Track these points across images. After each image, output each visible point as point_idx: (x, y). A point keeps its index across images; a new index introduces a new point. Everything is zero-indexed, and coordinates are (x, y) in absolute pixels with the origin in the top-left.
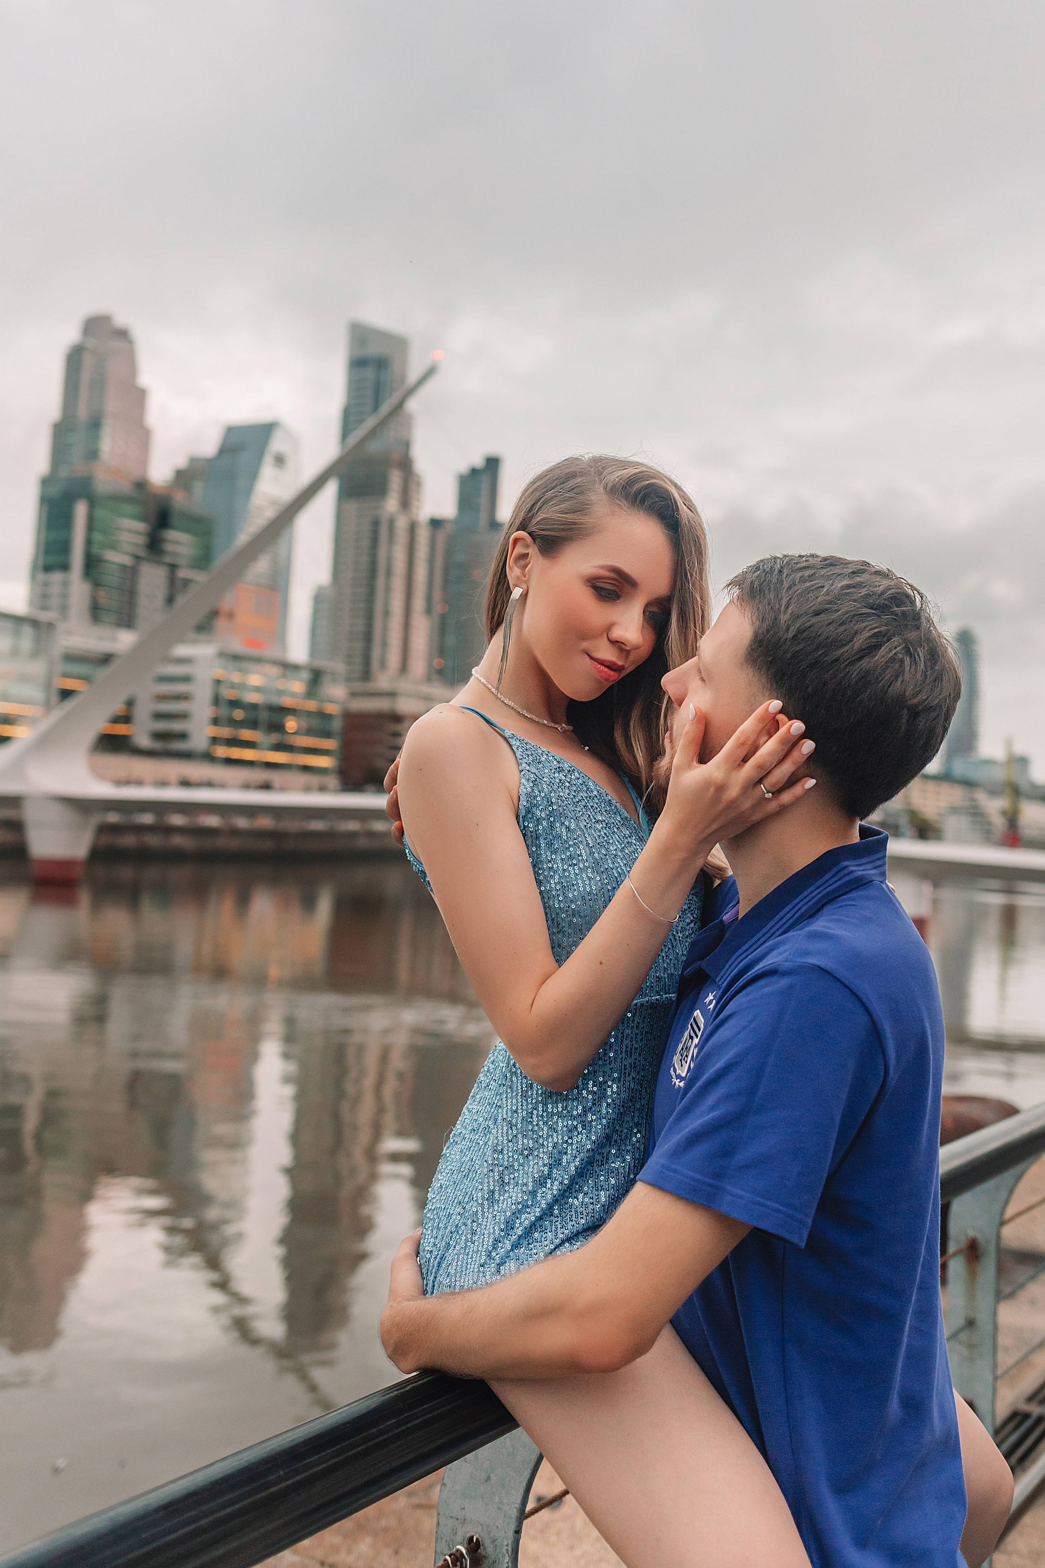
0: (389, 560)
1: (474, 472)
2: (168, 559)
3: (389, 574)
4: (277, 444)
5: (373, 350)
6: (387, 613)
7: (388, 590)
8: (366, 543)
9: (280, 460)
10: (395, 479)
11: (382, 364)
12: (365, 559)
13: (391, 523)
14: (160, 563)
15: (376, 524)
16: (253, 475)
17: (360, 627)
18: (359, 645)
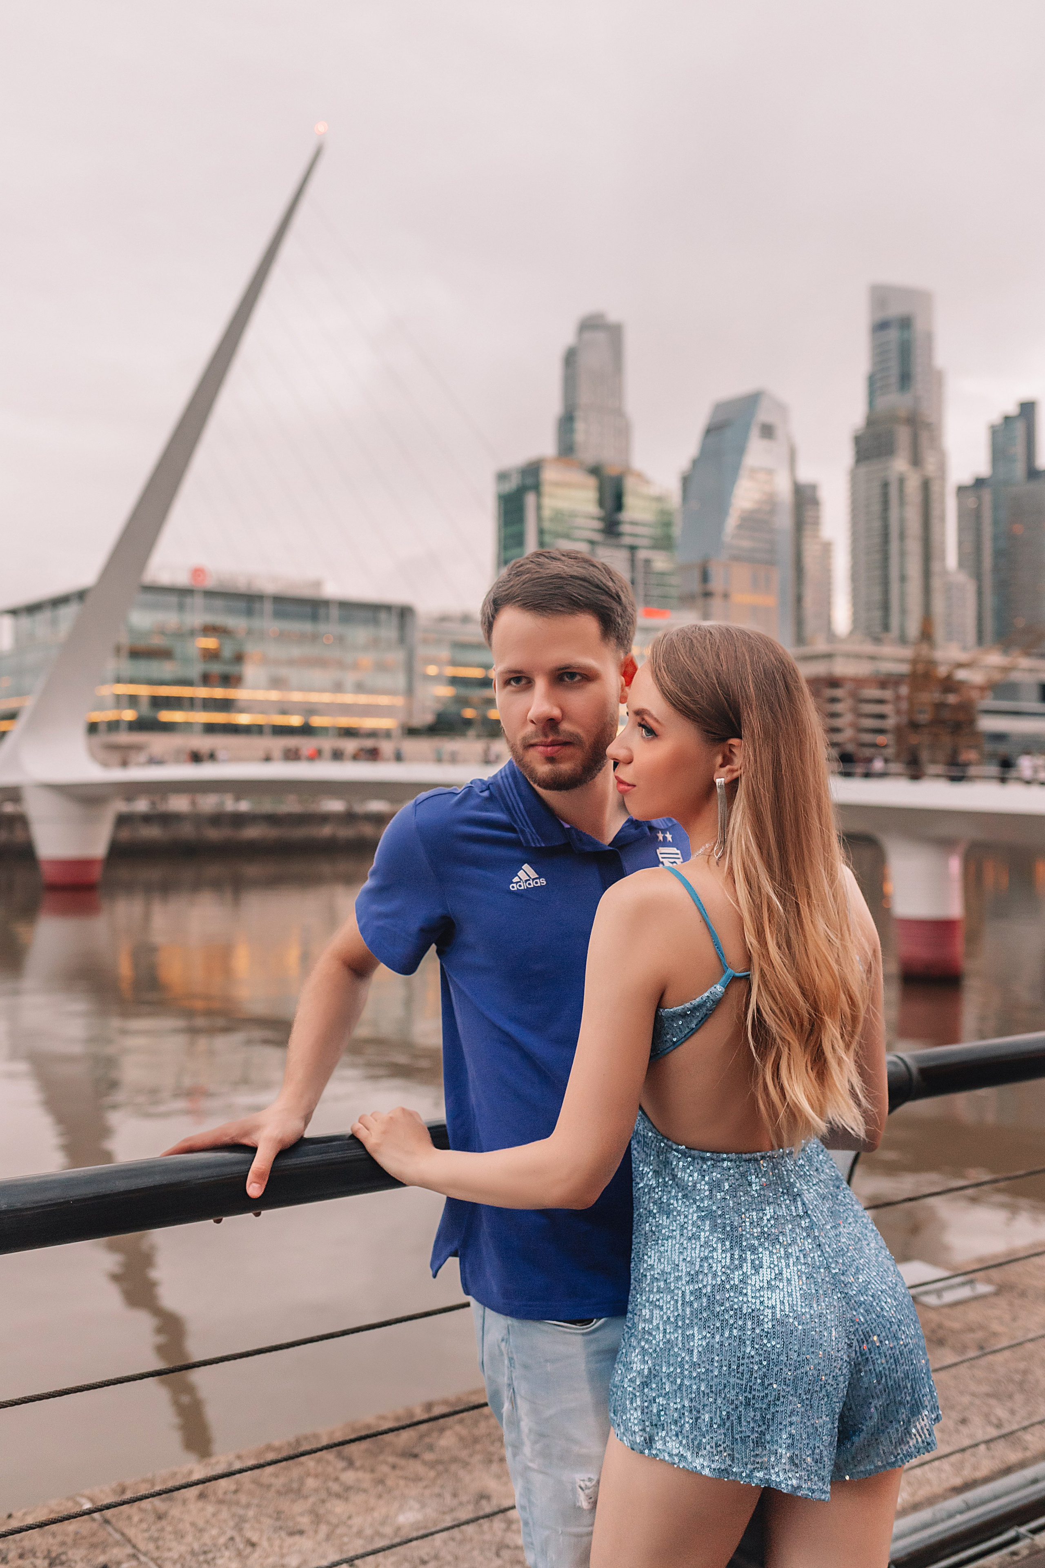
0: (902, 521)
1: (1007, 419)
2: (627, 540)
3: (902, 536)
4: (763, 415)
5: (895, 310)
6: (903, 578)
7: (903, 554)
8: (876, 508)
9: (768, 431)
10: (903, 435)
11: (905, 323)
12: (877, 524)
13: (902, 481)
14: (619, 546)
15: (885, 485)
16: (741, 450)
17: (877, 596)
18: (877, 614)
